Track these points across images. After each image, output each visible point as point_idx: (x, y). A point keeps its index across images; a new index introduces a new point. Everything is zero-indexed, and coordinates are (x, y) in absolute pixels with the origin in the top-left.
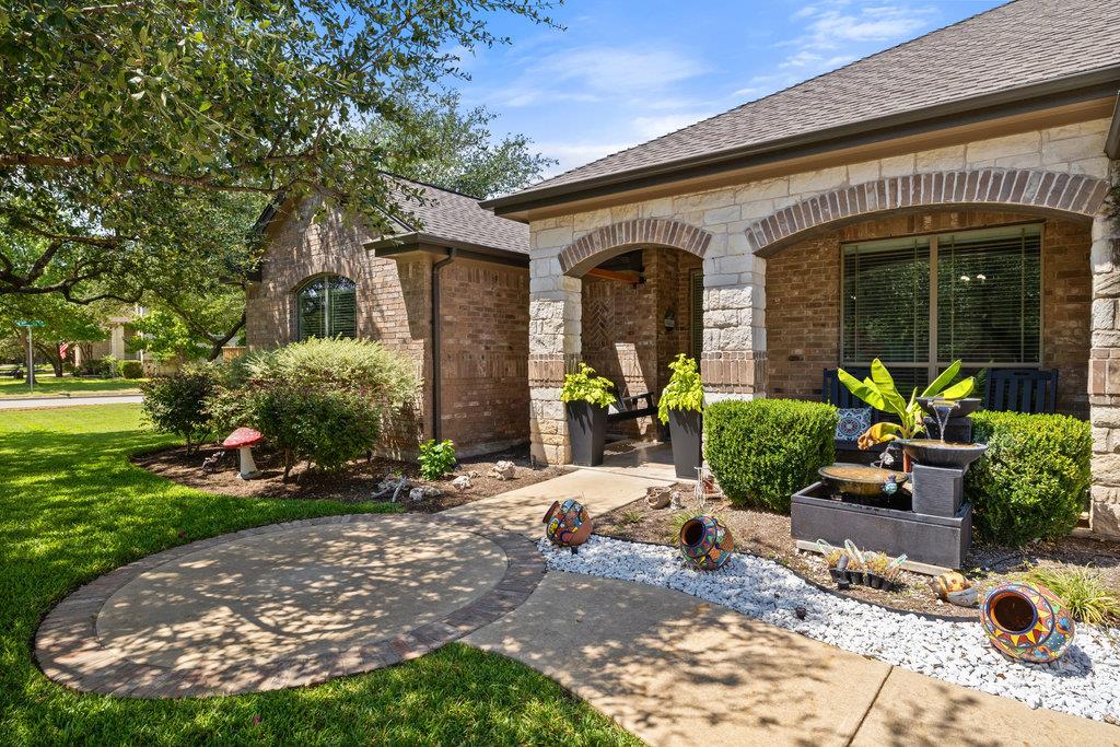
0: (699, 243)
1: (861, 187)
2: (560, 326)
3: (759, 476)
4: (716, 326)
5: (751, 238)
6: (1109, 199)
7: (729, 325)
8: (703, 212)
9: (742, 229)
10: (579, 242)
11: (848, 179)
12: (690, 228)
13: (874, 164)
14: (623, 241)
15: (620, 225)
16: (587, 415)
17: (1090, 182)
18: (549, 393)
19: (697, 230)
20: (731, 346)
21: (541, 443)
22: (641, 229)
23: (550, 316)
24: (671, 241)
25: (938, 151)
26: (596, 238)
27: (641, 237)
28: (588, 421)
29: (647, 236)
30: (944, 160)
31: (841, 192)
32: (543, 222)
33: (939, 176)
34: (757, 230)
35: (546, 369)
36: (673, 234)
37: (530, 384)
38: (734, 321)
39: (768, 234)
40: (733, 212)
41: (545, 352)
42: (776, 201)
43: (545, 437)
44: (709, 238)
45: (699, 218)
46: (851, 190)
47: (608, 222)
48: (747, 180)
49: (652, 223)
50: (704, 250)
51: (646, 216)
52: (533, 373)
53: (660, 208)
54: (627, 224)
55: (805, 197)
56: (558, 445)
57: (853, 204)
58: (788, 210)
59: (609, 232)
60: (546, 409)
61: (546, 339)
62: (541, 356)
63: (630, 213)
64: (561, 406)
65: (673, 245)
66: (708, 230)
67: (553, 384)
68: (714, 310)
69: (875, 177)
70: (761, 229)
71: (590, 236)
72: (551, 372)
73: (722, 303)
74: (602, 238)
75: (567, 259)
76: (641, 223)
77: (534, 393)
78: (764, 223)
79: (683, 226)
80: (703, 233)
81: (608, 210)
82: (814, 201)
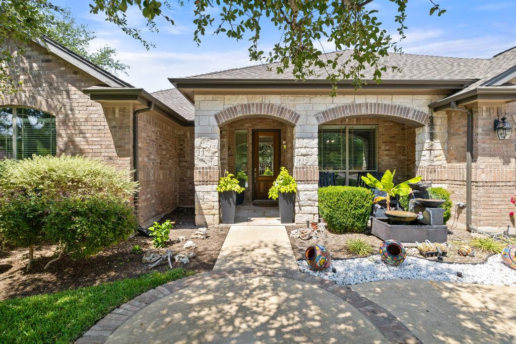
0: (294, 118)
1: (360, 104)
2: (216, 152)
3: (354, 219)
4: (302, 155)
5: (318, 118)
6: (429, 120)
7: (308, 155)
8: (296, 104)
9: (313, 114)
10: (228, 110)
11: (355, 101)
12: (290, 111)
13: (364, 97)
14: (254, 112)
15: (253, 104)
16: (232, 198)
17: (425, 114)
18: (208, 188)
19: (293, 112)
20: (309, 164)
21: (202, 214)
22: (265, 108)
23: (209, 147)
24: (280, 115)
25: (384, 96)
26: (239, 109)
27: (264, 112)
28: (233, 200)
29: (267, 112)
30: (386, 100)
31: (353, 105)
32: (204, 96)
33: (385, 105)
34: (320, 116)
35: (207, 175)
36: (281, 112)
37: (195, 183)
38: (310, 153)
39: (325, 118)
40: (309, 107)
41: (205, 165)
42: (328, 105)
43: (205, 212)
44: (299, 116)
45: (294, 107)
46: (357, 105)
47: (246, 102)
48: (316, 94)
49: (270, 106)
50: (296, 121)
51: (267, 102)
52: (197, 177)
53: (275, 100)
54: (257, 105)
55: (339, 105)
56: (214, 215)
57: (357, 110)
58: (333, 109)
59: (247, 107)
60: (206, 196)
61: (207, 159)
62: (203, 168)
63: (258, 99)
64: (216, 194)
65: (281, 117)
66: (298, 113)
67: (212, 183)
68: (301, 148)
69: (364, 101)
70: (322, 115)
71: (235, 108)
72: (210, 176)
73: (305, 145)
74: (242, 109)
75: (220, 117)
76: (265, 105)
77: (197, 188)
78: (323, 113)
79: (286, 109)
80: (296, 114)
81: (245, 96)
82: (343, 107)
